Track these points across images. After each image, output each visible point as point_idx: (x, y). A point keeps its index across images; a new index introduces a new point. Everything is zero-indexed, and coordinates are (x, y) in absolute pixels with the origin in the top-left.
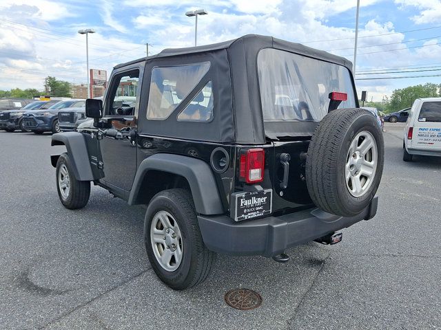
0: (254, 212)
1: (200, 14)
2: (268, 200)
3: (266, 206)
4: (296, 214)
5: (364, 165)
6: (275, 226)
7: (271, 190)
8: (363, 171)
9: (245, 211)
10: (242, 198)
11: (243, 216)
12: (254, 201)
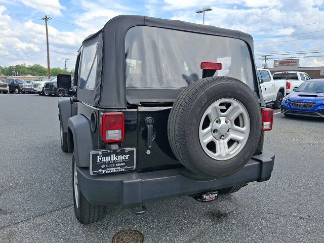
0: (114, 167)
1: (207, 10)
2: (131, 158)
3: (129, 162)
4: (162, 172)
5: (234, 130)
6: (125, 182)
7: (134, 149)
8: (232, 135)
9: (103, 166)
10: (98, 155)
11: (100, 170)
12: (114, 158)
